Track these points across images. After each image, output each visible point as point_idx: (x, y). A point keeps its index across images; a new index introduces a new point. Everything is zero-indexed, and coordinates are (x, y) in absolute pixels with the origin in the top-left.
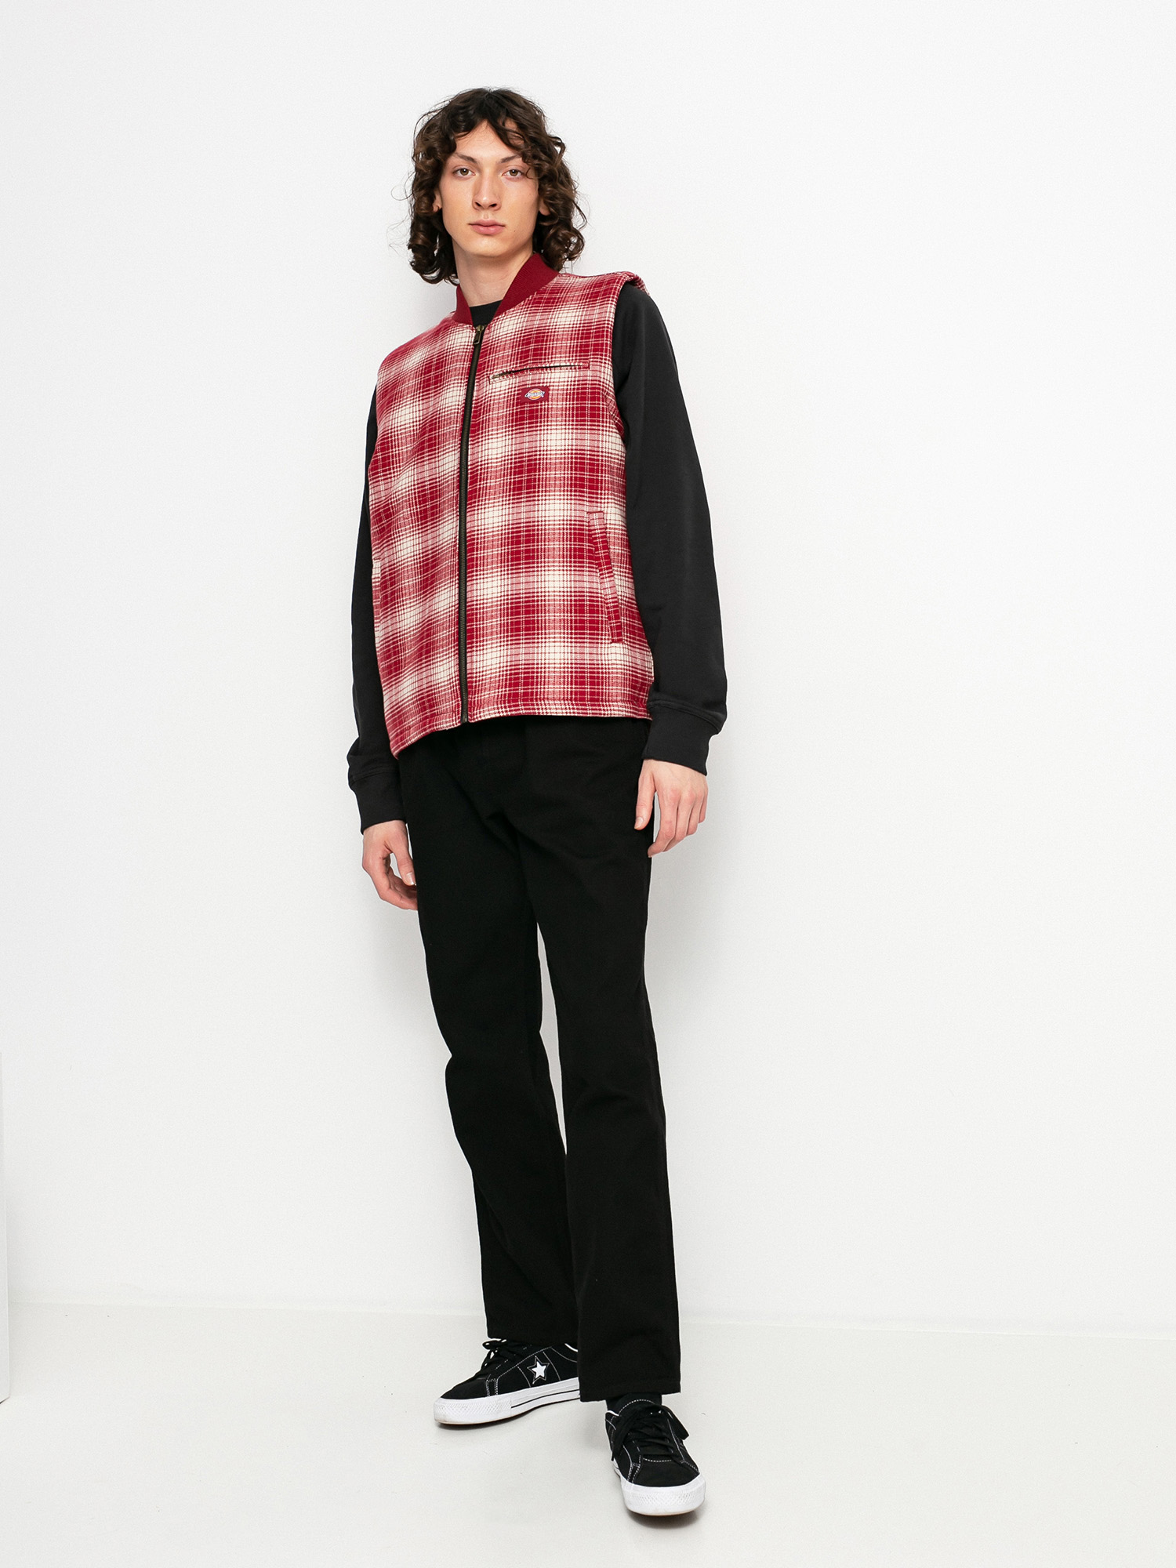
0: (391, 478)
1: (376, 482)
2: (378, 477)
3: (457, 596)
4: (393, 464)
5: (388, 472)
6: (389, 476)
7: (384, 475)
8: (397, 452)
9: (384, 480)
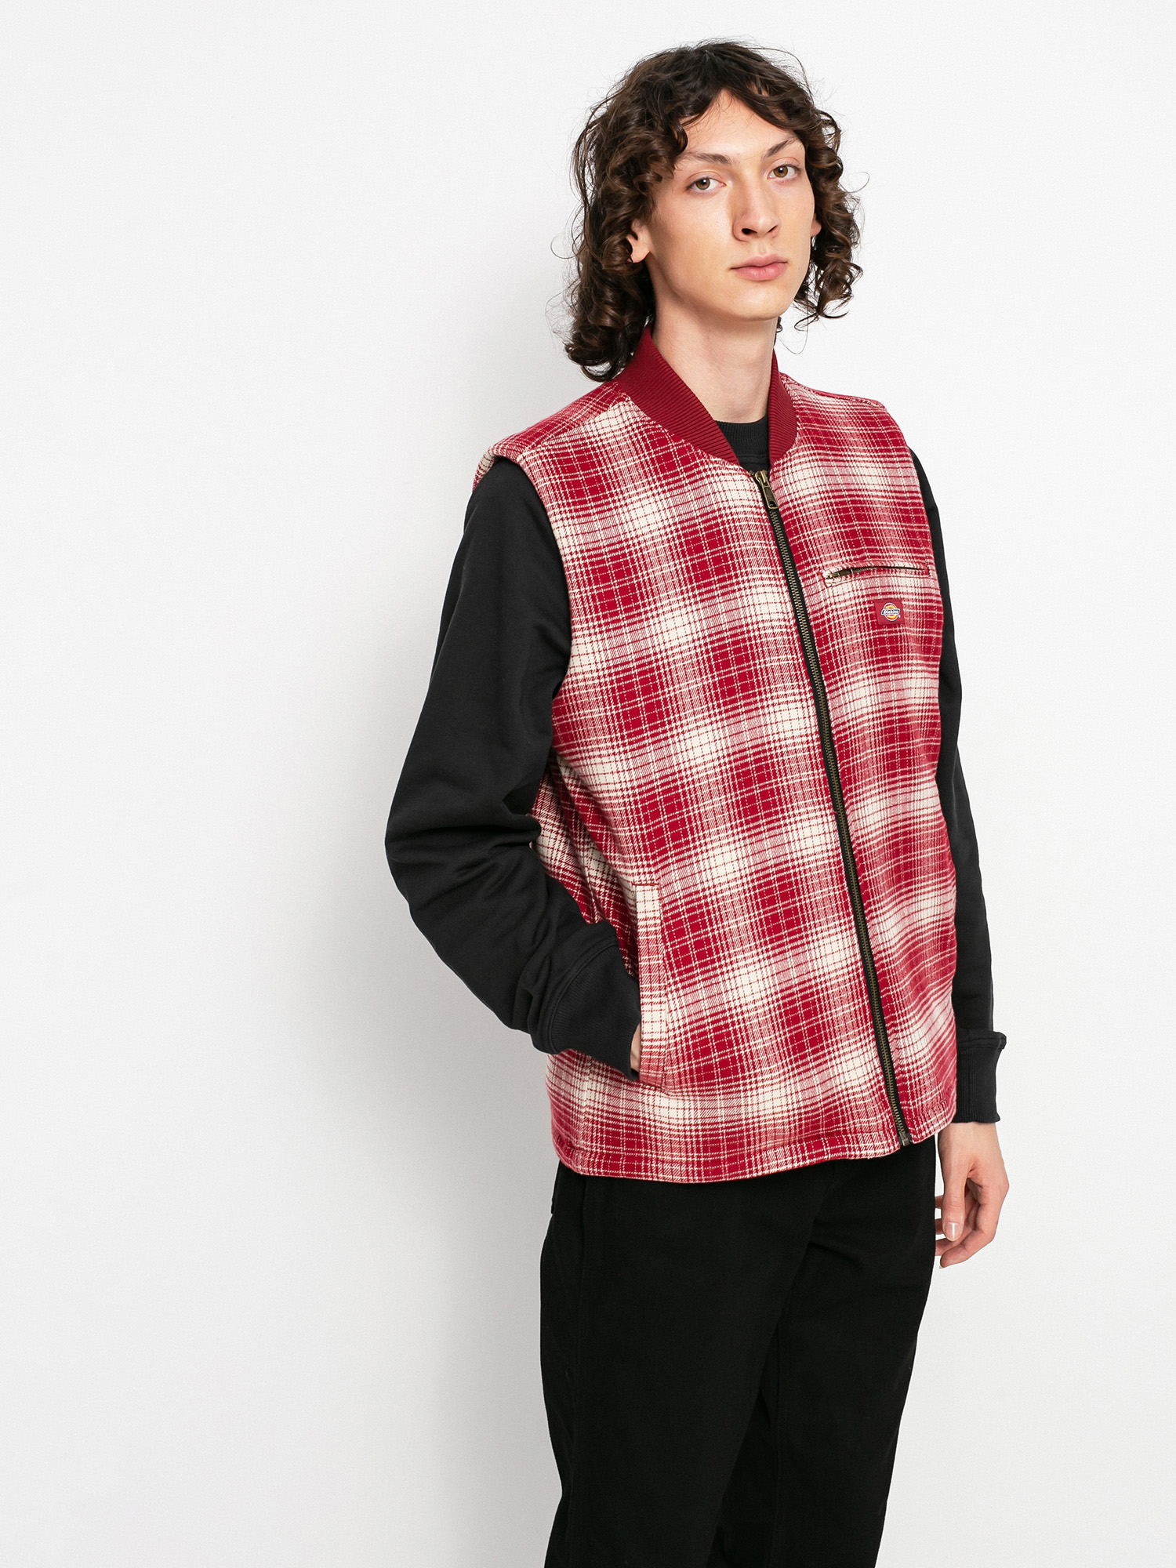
0: (666, 738)
1: (639, 748)
2: (643, 739)
3: (857, 946)
4: (668, 716)
5: (660, 730)
6: (662, 736)
7: (652, 736)
8: (672, 694)
9: (654, 743)
